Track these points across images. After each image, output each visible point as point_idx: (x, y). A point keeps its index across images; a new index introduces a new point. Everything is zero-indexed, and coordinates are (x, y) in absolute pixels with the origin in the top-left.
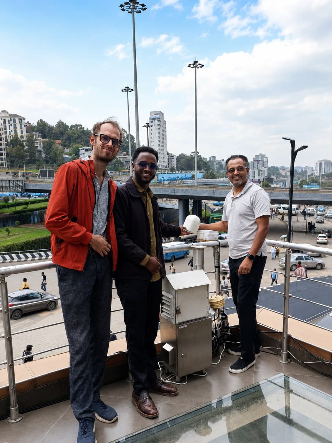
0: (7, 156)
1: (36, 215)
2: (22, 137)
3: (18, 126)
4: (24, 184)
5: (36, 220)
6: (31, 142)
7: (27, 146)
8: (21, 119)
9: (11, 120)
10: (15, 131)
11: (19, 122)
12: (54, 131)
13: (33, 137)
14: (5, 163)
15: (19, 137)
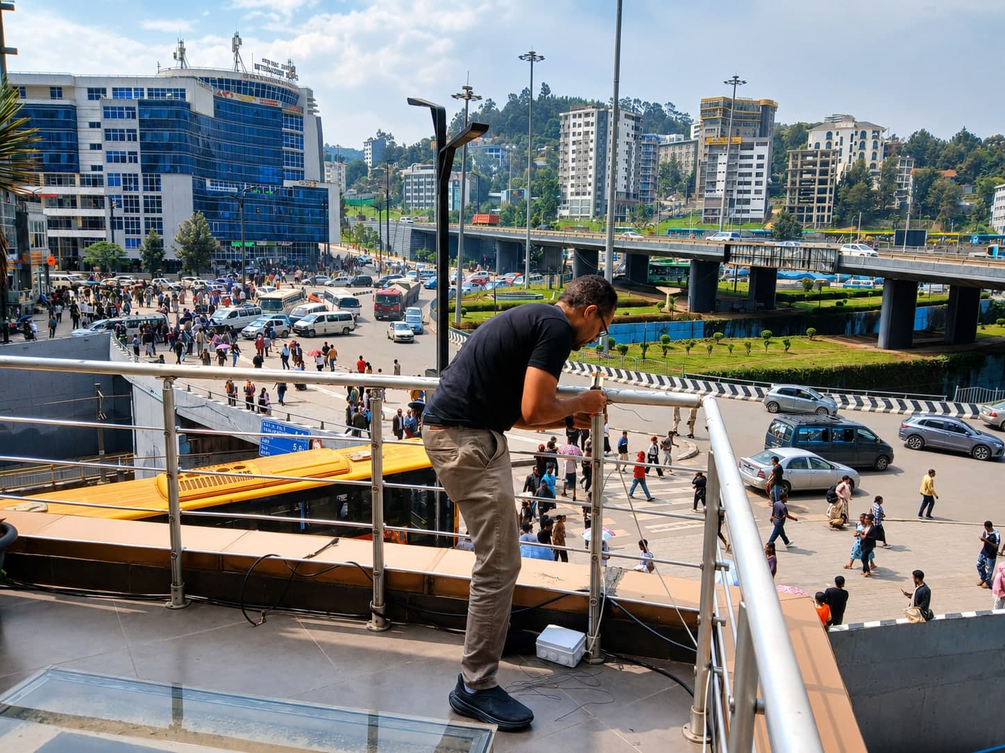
0: (835, 203)
1: (859, 319)
2: (873, 166)
3: (869, 144)
4: (837, 257)
5: (858, 329)
6: (889, 175)
7: (879, 182)
8: (877, 131)
9: (856, 134)
10: (862, 155)
11: (873, 137)
12: (943, 153)
13: (894, 165)
14: (829, 217)
15: (868, 165)
